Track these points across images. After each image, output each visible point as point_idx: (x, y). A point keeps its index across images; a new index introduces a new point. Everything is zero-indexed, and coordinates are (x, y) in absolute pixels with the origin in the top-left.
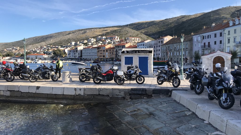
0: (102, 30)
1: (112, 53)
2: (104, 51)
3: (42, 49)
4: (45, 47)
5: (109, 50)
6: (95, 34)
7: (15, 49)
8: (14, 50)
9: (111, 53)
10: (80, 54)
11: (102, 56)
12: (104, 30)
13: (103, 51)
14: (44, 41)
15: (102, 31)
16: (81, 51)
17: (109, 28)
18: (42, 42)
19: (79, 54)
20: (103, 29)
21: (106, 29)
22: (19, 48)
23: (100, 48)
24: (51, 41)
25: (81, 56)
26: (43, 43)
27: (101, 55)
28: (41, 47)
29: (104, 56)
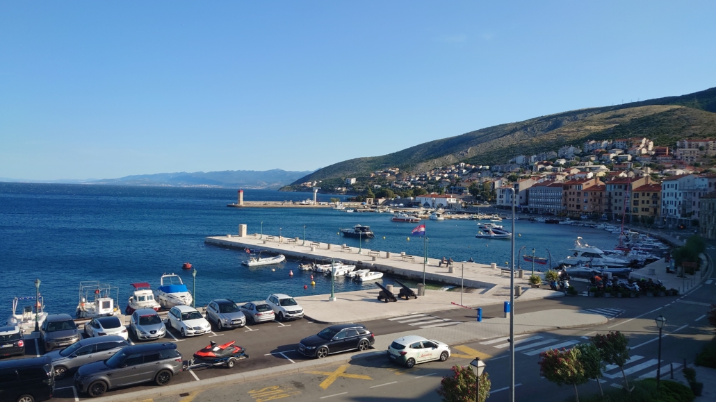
0: (609, 116)
1: (597, 201)
2: (579, 193)
3: (446, 173)
4: (453, 168)
5: (592, 194)
6: (586, 130)
7: (390, 172)
8: (389, 175)
9: (595, 200)
10: (524, 198)
11: (573, 206)
12: (614, 116)
13: (576, 194)
14: (452, 152)
15: (609, 118)
16: (527, 191)
17: (631, 109)
18: (447, 153)
19: (521, 198)
20: (613, 113)
21: (621, 111)
22: (398, 169)
23: (571, 187)
24: (469, 151)
25: (527, 203)
26: (450, 158)
27: (572, 203)
28: (445, 168)
29: (578, 207)
